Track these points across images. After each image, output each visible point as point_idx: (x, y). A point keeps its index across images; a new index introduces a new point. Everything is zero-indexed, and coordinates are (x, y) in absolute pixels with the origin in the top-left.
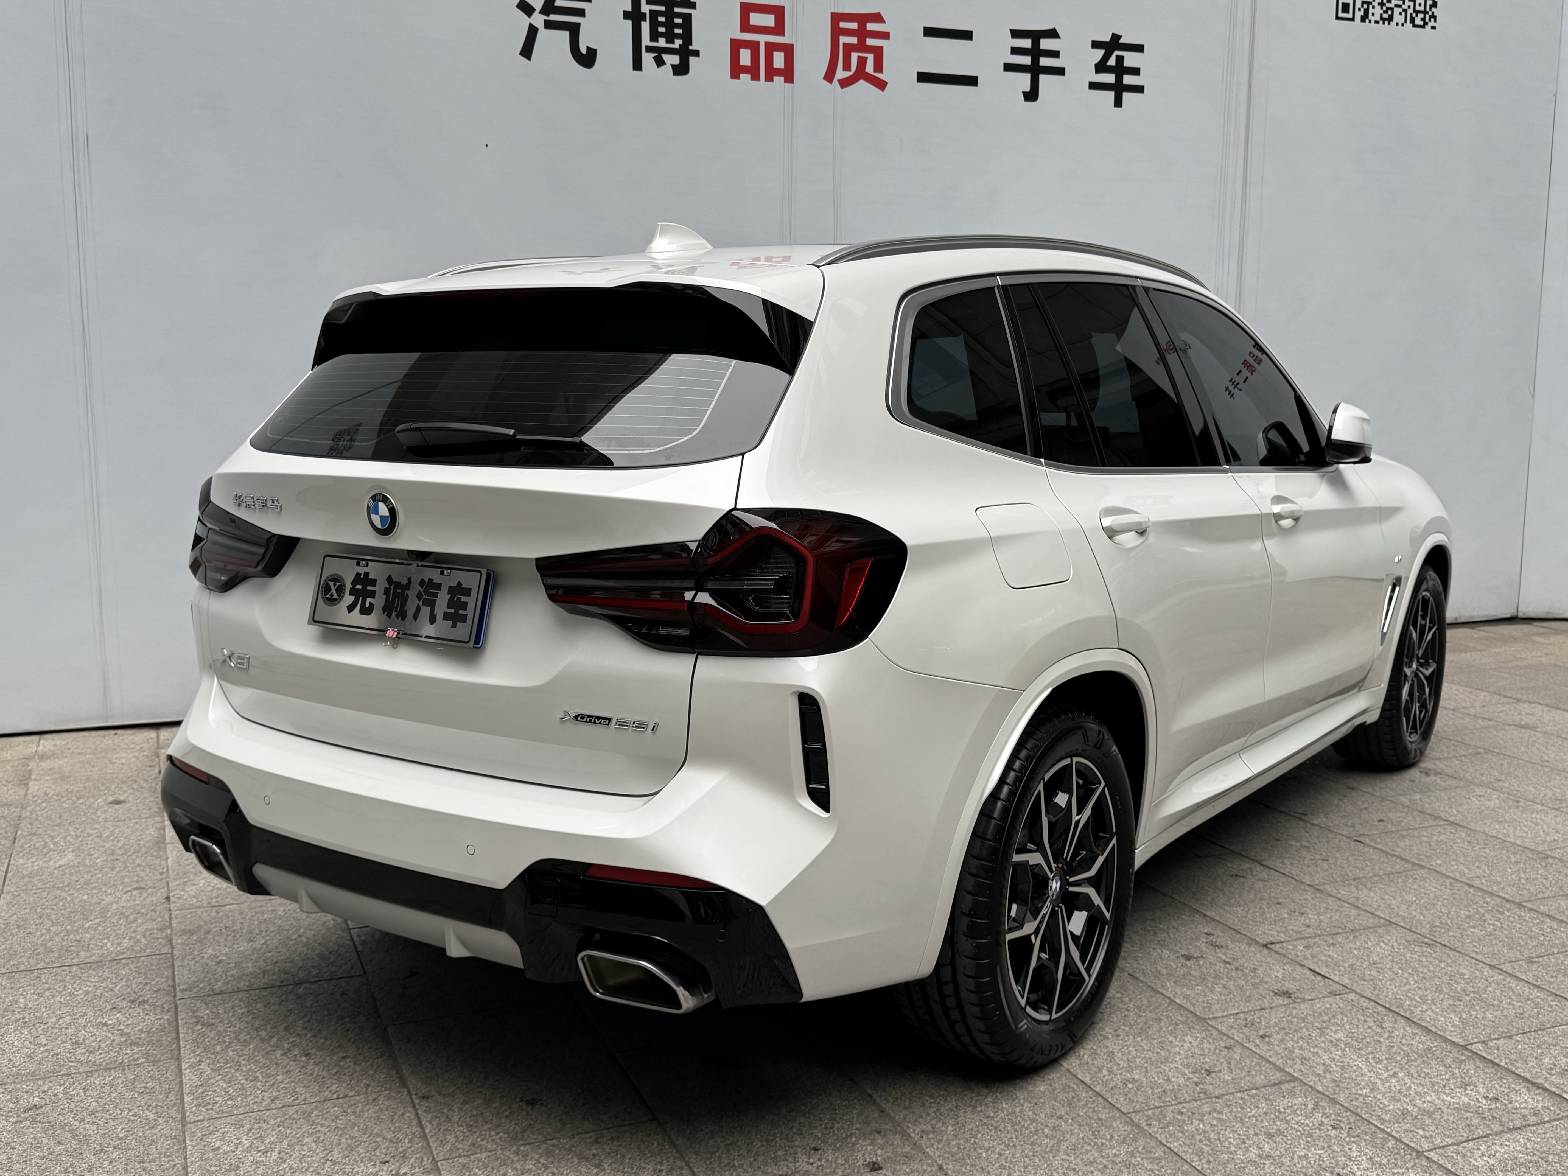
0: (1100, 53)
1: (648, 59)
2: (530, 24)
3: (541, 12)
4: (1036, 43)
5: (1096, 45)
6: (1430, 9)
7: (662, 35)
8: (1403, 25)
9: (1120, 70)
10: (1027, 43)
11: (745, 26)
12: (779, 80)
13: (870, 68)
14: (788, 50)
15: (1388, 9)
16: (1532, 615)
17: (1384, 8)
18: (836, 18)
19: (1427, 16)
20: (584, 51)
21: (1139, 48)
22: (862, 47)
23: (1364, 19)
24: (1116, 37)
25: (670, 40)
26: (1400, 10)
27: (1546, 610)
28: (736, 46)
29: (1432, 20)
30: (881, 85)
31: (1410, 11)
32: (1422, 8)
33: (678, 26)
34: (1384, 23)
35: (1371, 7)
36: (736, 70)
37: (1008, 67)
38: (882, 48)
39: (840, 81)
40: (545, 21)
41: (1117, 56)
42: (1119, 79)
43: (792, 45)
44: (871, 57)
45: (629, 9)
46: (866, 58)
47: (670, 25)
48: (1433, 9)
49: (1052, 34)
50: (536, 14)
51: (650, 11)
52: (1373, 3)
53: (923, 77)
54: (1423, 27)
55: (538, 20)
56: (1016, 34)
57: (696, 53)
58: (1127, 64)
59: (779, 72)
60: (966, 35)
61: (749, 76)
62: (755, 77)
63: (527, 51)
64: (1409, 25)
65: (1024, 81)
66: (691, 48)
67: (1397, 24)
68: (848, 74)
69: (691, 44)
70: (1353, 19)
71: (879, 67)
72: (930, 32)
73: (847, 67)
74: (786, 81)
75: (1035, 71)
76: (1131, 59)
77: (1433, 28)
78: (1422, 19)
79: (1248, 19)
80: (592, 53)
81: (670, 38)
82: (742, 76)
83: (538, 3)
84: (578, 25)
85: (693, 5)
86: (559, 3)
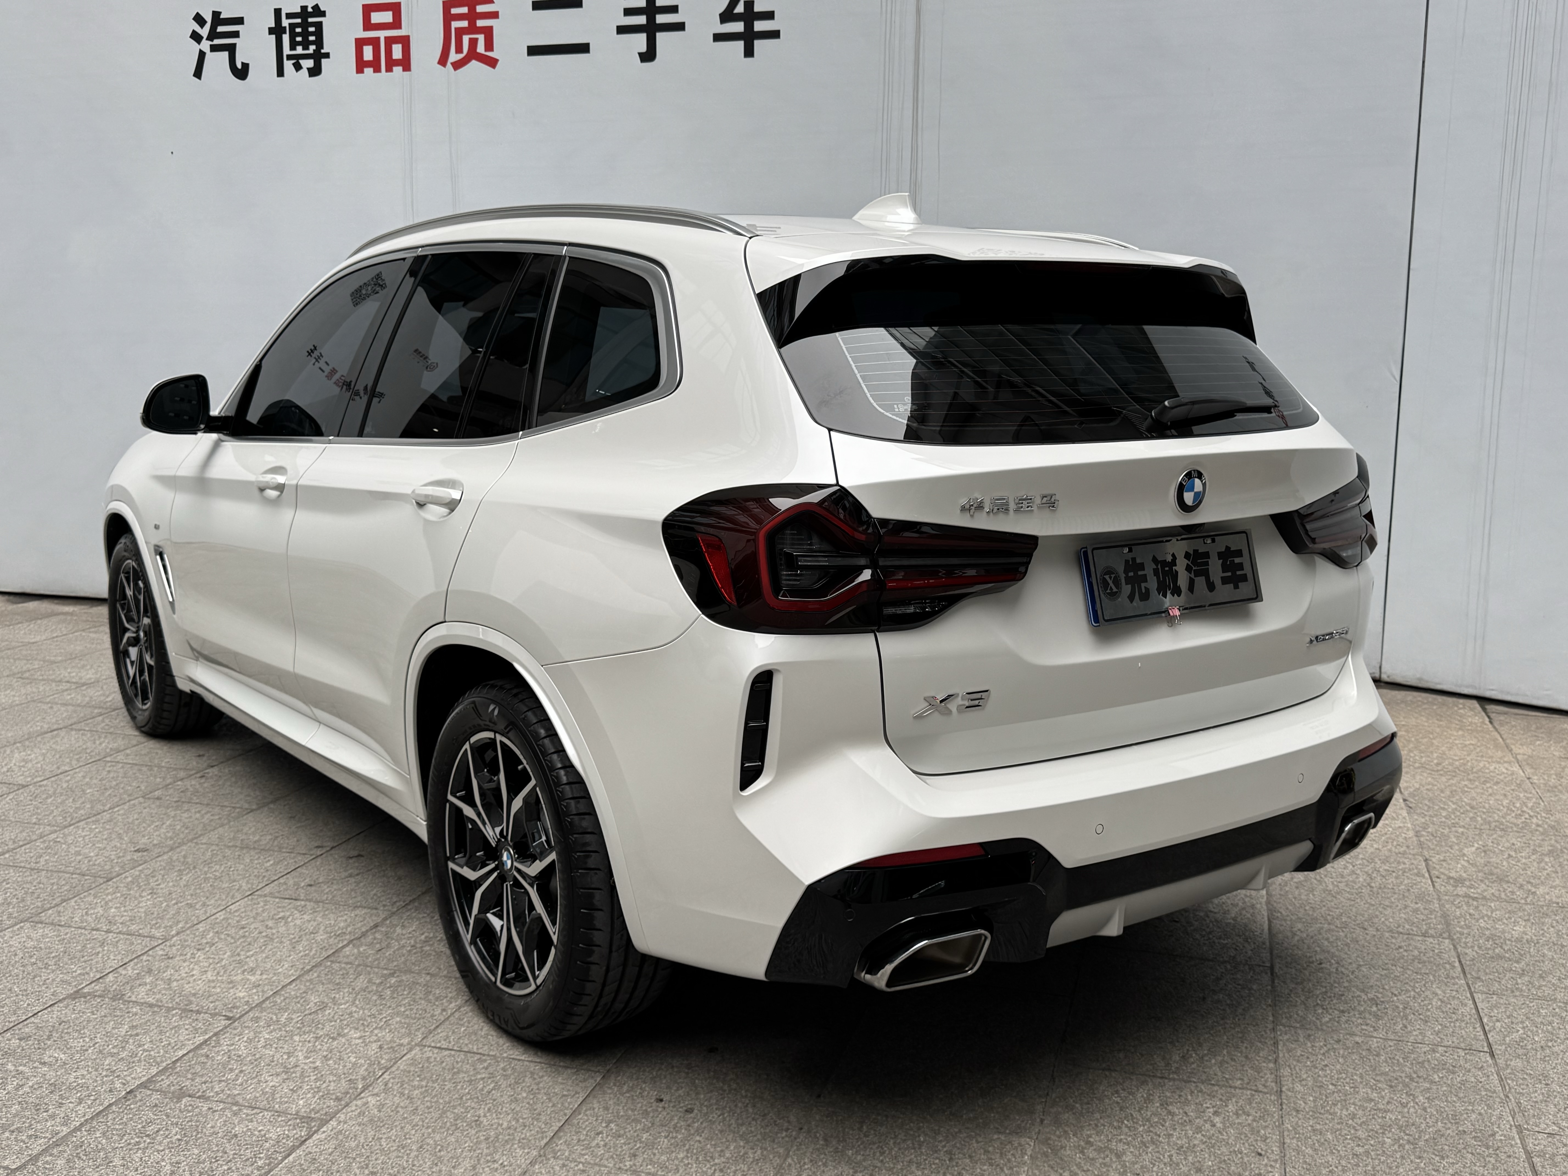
1: (288, 65)
2: (200, 50)
3: (207, 39)
7: (299, 43)
9: (750, 16)
11: (368, 25)
12: (398, 70)
13: (481, 48)
14: (405, 42)
18: (448, 6)
20: (239, 66)
22: (473, 29)
25: (306, 48)
28: (360, 44)
30: (492, 63)
33: (312, 34)
36: (361, 65)
37: (622, 30)
38: (491, 27)
39: (452, 64)
40: (211, 46)
42: (749, 26)
43: (408, 37)
44: (481, 38)
45: (273, 25)
46: (477, 39)
47: (305, 34)
50: (204, 40)
51: (290, 24)
53: (534, 51)
55: (205, 45)
57: (327, 55)
58: (757, 9)
59: (397, 63)
60: (576, 4)
61: (371, 70)
62: (377, 70)
65: (640, 41)
66: (323, 51)
68: (460, 56)
69: (323, 48)
71: (489, 46)
72: (538, 6)
73: (459, 50)
74: (404, 70)
75: (651, 30)
80: (246, 66)
81: (306, 45)
82: (366, 70)
83: (205, 32)
84: (234, 45)
85: (323, 14)
86: (220, 29)
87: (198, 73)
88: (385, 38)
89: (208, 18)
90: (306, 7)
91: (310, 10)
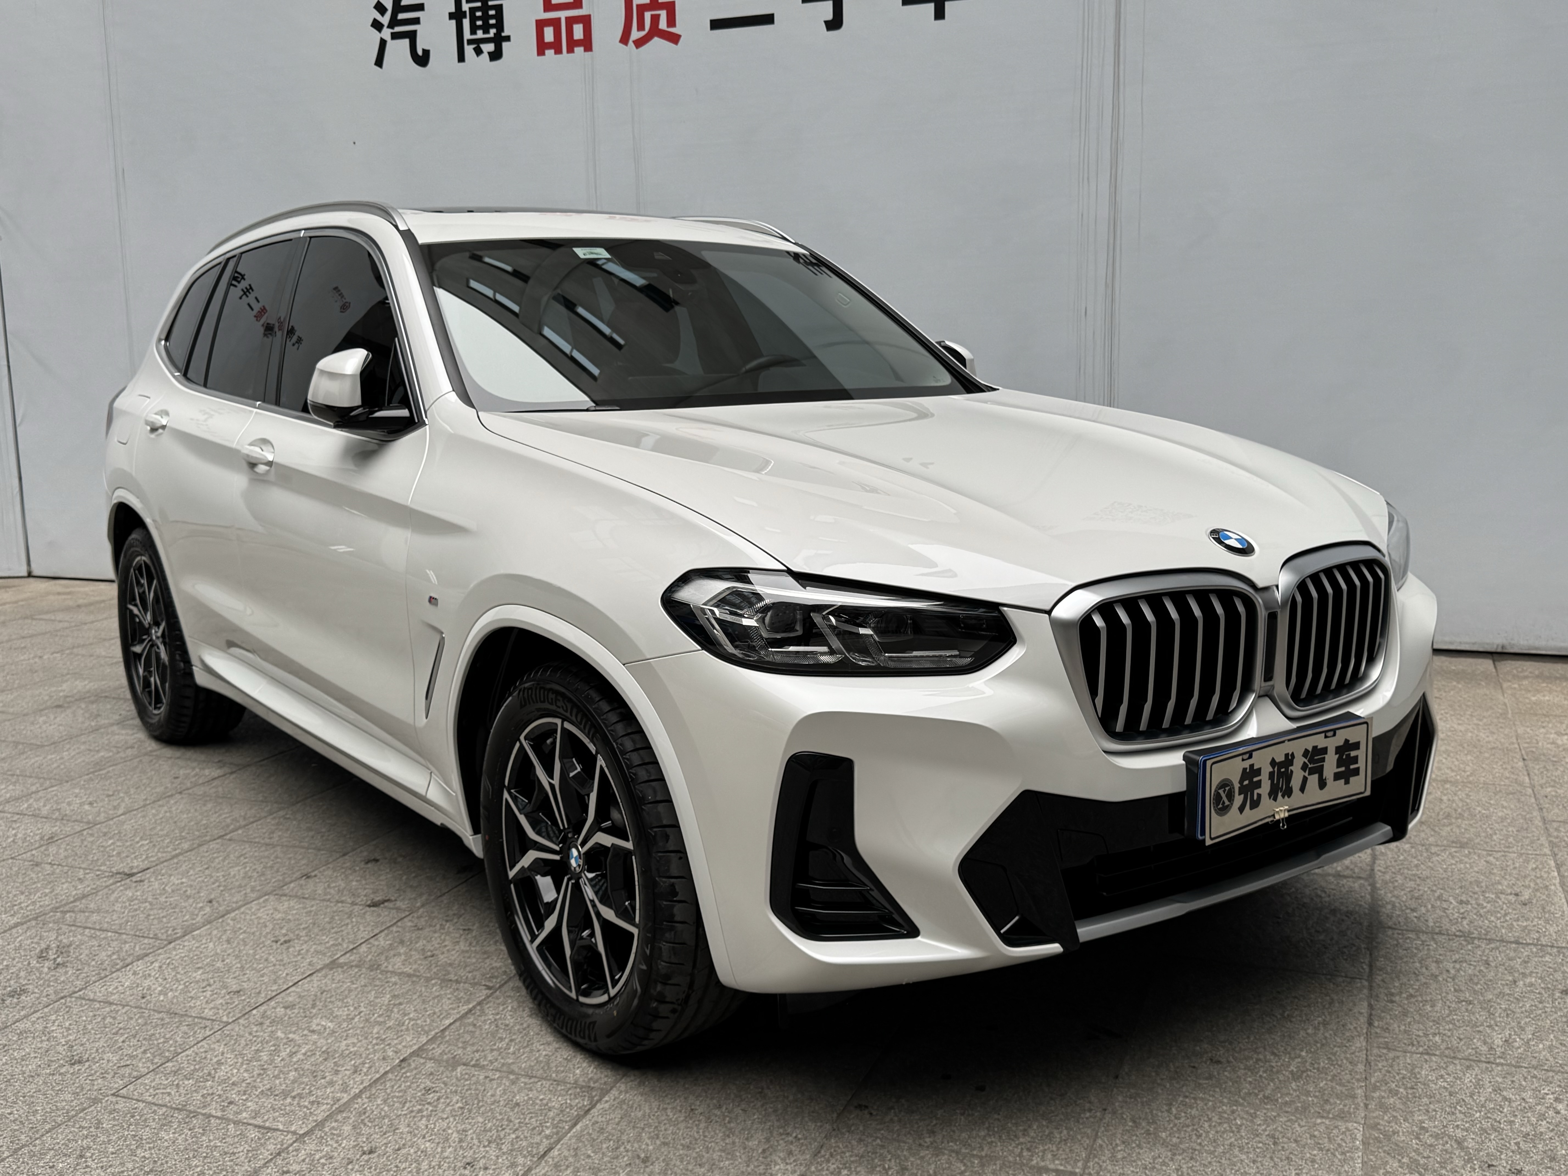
1: (469, 50)
2: (381, 38)
3: (389, 27)
7: (479, 27)
11: (548, 6)
12: (579, 50)
13: (663, 25)
14: (586, 21)
20: (420, 53)
22: (655, 5)
25: (486, 31)
28: (541, 25)
30: (674, 39)
33: (492, 17)
36: (542, 48)
38: (673, 3)
39: (634, 42)
40: (392, 33)
43: (589, 16)
44: (663, 14)
45: (453, 10)
46: (659, 16)
47: (485, 18)
50: (385, 28)
53: (716, 24)
55: (386, 33)
57: (508, 39)
59: (578, 43)
61: (552, 51)
62: (558, 51)
65: (826, 9)
66: (503, 34)
68: (642, 34)
69: (503, 31)
71: (671, 22)
73: (641, 27)
74: (585, 50)
80: (426, 53)
81: (486, 29)
82: (547, 52)
83: (385, 20)
84: (415, 32)
86: (401, 16)
87: (379, 62)
88: (566, 18)
89: (389, 6)
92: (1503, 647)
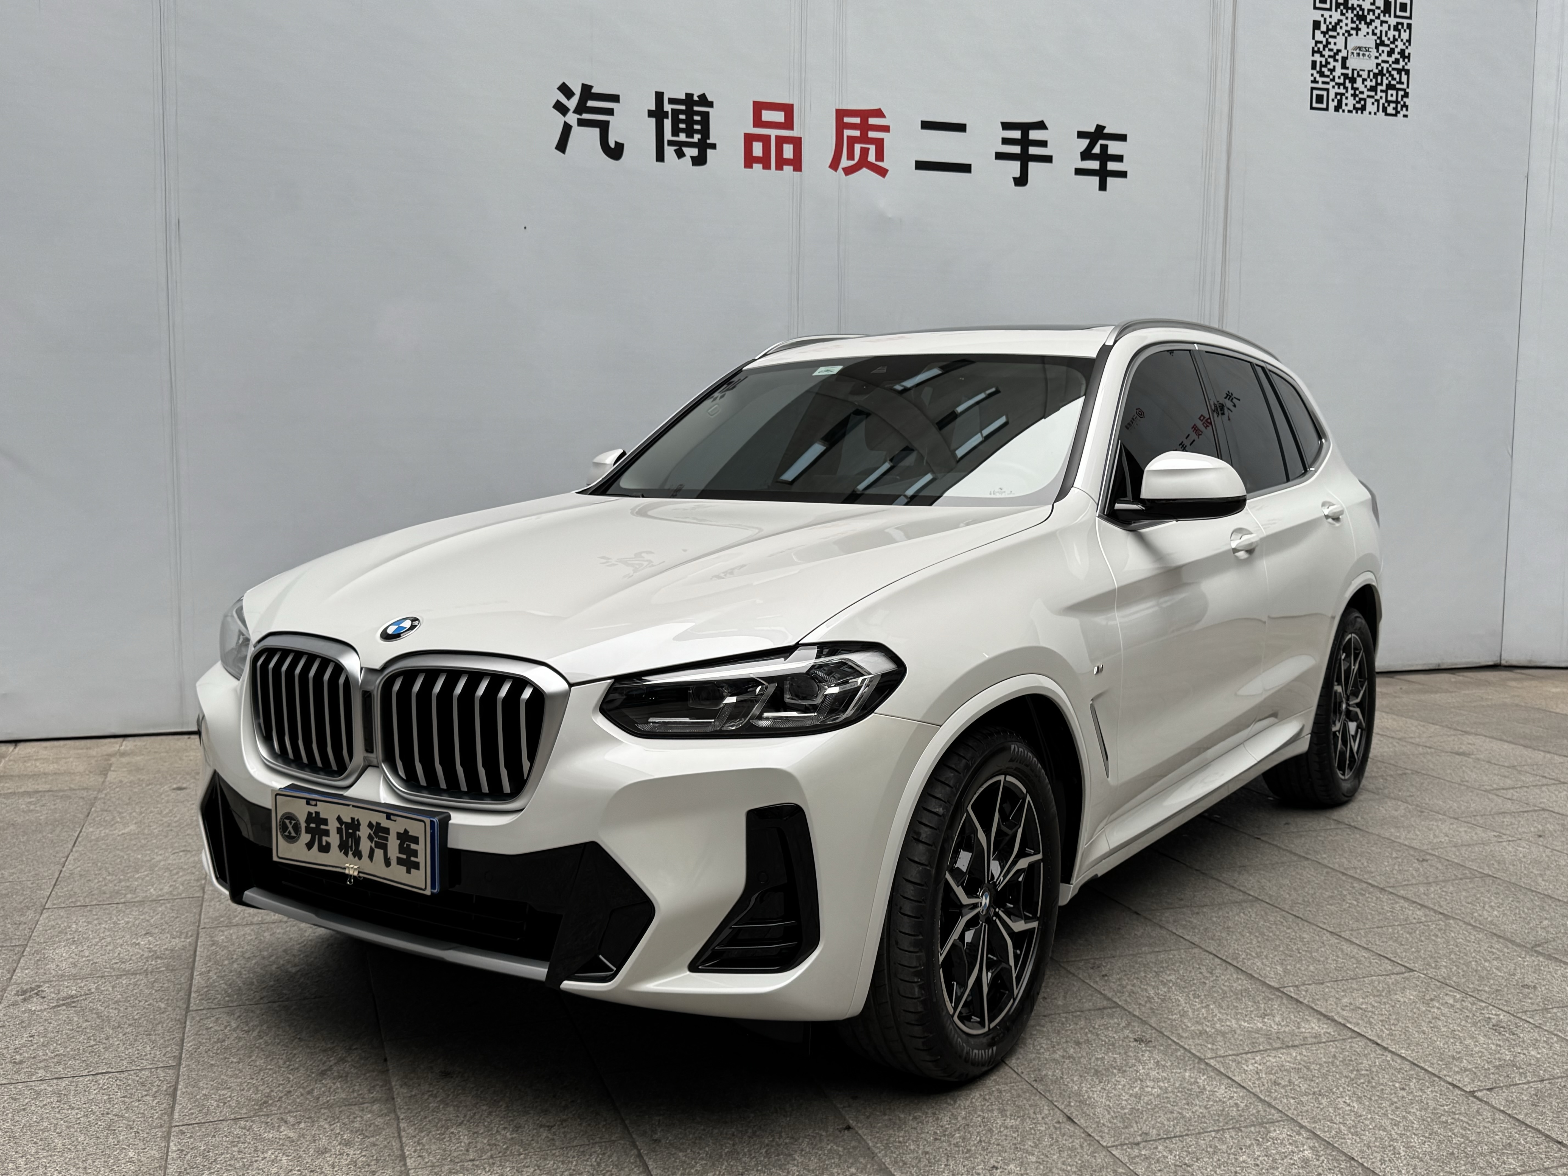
0: (1085, 142)
1: (669, 151)
2: (565, 122)
3: (574, 112)
4: (1025, 135)
5: (1081, 135)
6: (1402, 100)
7: (682, 130)
8: (1375, 114)
9: (1105, 157)
10: (1016, 134)
11: (758, 121)
12: (788, 169)
13: (872, 158)
14: (797, 142)
15: (1361, 99)
16: (1515, 663)
17: (1357, 99)
18: (841, 114)
19: (1399, 106)
20: (612, 145)
21: (1122, 138)
22: (864, 139)
23: (1337, 109)
24: (1100, 128)
25: (690, 135)
26: (1373, 100)
27: (1529, 658)
28: (749, 139)
29: (1404, 109)
30: (883, 172)
31: (1382, 101)
32: (1394, 99)
33: (697, 122)
34: (1357, 112)
35: (1344, 98)
36: (749, 161)
37: (1000, 156)
38: (883, 140)
39: (844, 169)
40: (578, 119)
41: (1101, 145)
42: (1103, 165)
43: (800, 138)
44: (872, 148)
45: (653, 108)
46: (868, 149)
47: (690, 122)
48: (1405, 99)
49: (1041, 125)
50: (570, 114)
51: (672, 110)
52: (1346, 95)
53: (921, 165)
54: (1395, 115)
55: (572, 118)
56: (1006, 126)
57: (713, 146)
58: (1111, 151)
59: (788, 162)
60: (961, 128)
61: (761, 166)
62: (767, 166)
63: (562, 146)
64: (1381, 114)
65: (1015, 168)
66: (708, 141)
67: (1370, 113)
68: (851, 163)
69: (709, 138)
70: (1327, 109)
71: (880, 156)
72: (927, 125)
73: (851, 157)
74: (795, 170)
75: (1025, 159)
76: (1114, 148)
77: (1405, 116)
78: (1394, 109)
79: (1226, 110)
80: (620, 147)
81: (690, 133)
82: (755, 165)
83: (572, 104)
84: (608, 122)
85: (711, 104)
86: (590, 103)
89: (577, 91)
90: (692, 95)
91: (696, 98)
92: (1439, 665)
